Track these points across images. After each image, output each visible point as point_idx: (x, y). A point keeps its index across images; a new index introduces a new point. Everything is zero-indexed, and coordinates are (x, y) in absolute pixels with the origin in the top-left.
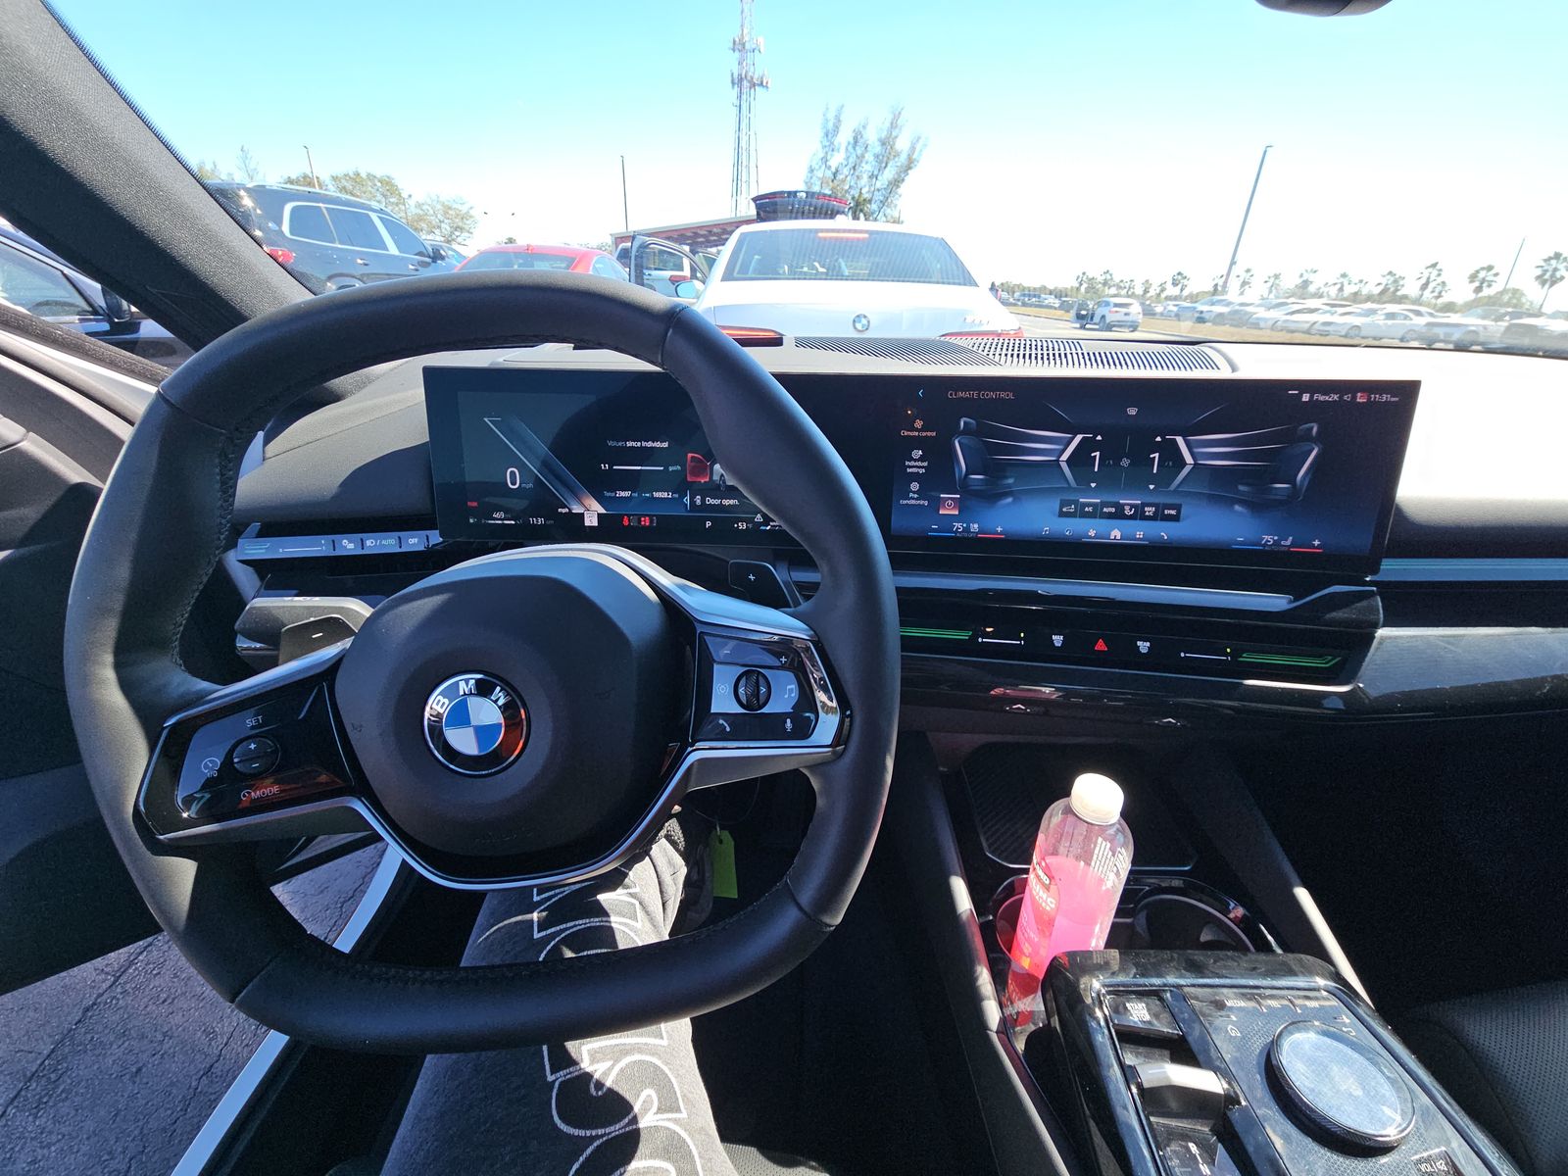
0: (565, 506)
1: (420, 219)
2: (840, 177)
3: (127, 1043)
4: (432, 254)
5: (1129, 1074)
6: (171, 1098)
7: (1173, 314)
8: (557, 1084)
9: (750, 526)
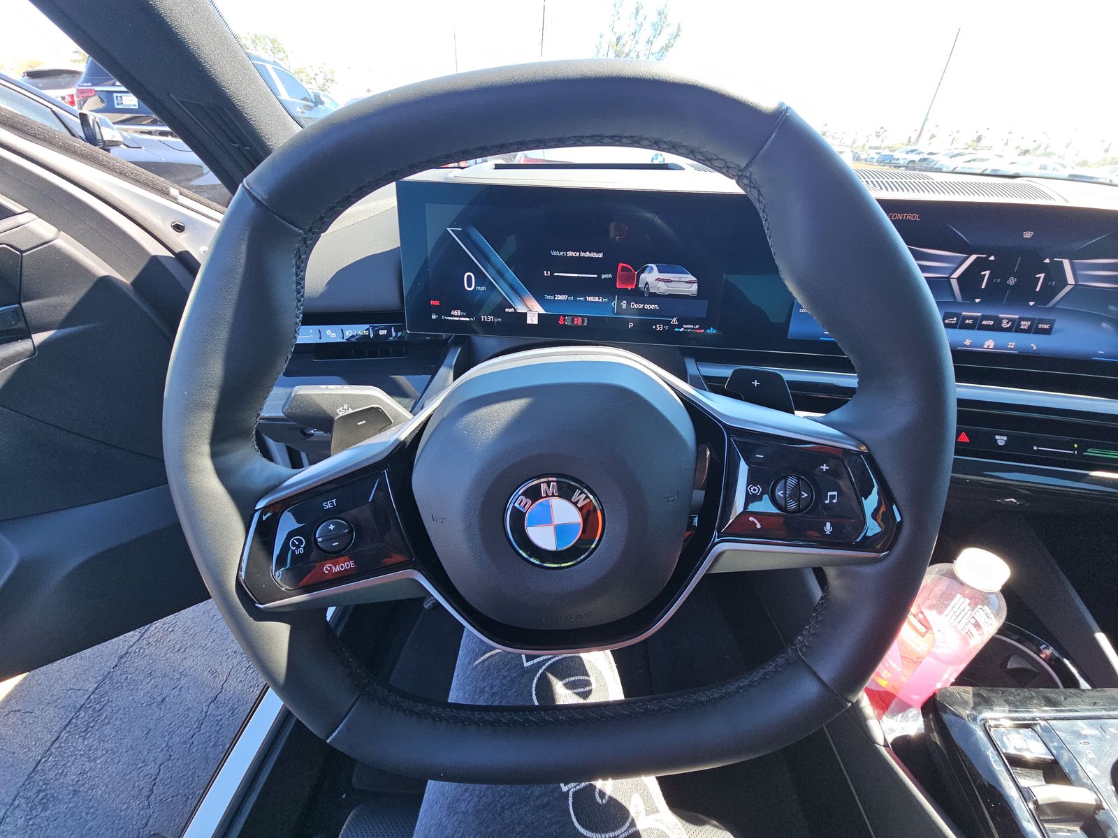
0: (511, 307)
1: (300, 72)
2: (622, 42)
3: (153, 680)
4: (314, 100)
5: (1025, 794)
6: (188, 719)
7: (875, 161)
8: (571, 794)
9: (666, 328)
